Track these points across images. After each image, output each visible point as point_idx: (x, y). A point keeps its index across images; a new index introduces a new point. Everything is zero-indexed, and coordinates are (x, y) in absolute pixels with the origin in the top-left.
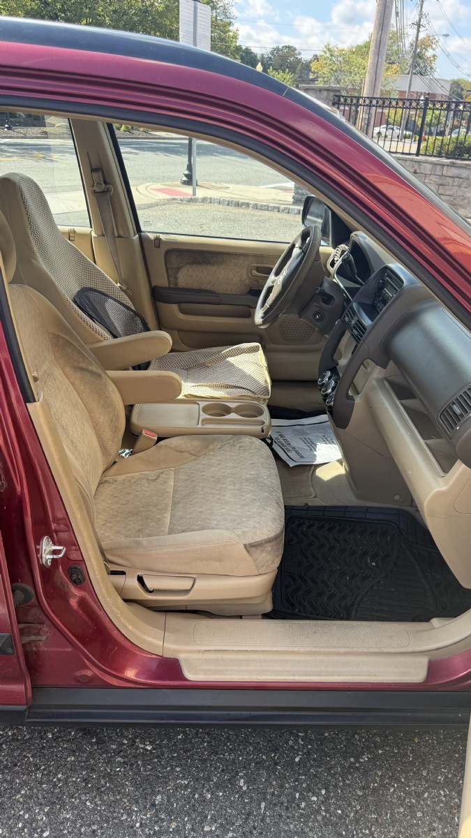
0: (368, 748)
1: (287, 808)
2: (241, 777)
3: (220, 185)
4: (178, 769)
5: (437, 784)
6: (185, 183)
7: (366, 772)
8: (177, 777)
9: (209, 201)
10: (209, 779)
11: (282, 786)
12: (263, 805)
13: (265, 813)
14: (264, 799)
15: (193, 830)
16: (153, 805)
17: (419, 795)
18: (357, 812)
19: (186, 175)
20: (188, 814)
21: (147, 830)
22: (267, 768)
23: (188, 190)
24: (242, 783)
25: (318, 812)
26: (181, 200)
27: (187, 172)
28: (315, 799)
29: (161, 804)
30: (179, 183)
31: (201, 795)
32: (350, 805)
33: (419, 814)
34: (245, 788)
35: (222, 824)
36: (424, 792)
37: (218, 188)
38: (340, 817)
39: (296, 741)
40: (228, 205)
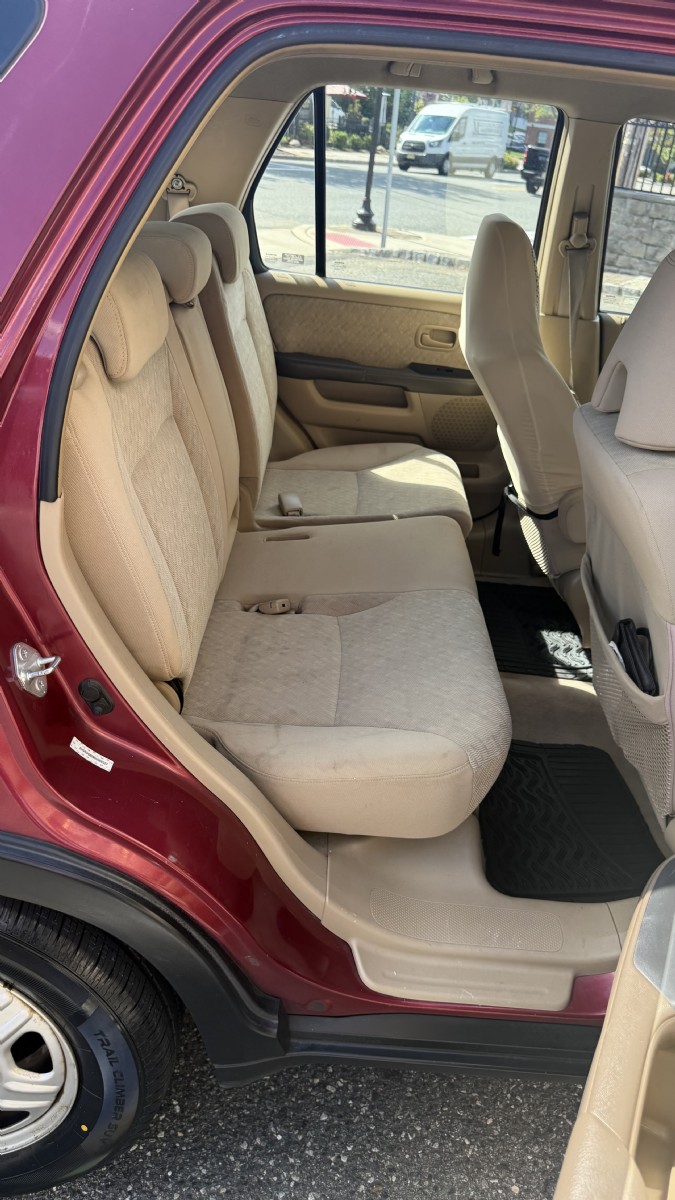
3: (407, 234)
6: (358, 227)
9: (408, 256)
19: (360, 216)
23: (372, 240)
26: (366, 253)
27: (362, 211)
30: (350, 227)
37: (407, 237)
40: (438, 263)
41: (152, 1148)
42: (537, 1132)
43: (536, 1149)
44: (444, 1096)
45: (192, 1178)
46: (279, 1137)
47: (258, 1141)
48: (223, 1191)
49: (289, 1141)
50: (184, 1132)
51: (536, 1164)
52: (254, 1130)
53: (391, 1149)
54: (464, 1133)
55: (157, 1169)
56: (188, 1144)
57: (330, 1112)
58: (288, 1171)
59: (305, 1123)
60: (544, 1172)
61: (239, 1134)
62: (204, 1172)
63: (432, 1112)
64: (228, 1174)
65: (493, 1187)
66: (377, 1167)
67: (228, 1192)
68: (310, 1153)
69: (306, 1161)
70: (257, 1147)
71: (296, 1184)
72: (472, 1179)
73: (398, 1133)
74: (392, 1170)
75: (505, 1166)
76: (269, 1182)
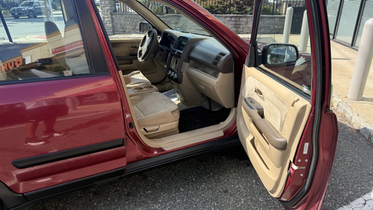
0: (211, 172)
1: (197, 190)
2: (181, 188)
4: (162, 193)
5: (231, 173)
7: (213, 176)
8: (163, 195)
10: (172, 192)
11: (193, 186)
12: (190, 192)
13: (192, 193)
14: (190, 190)
15: (174, 203)
16: (159, 202)
17: (228, 176)
18: (215, 185)
20: (170, 201)
21: (161, 208)
22: (187, 184)
24: (182, 189)
25: (205, 188)
28: (203, 186)
29: (162, 201)
31: (172, 196)
32: (212, 184)
33: (230, 180)
34: (183, 190)
35: (181, 199)
36: (229, 176)
38: (211, 187)
39: (192, 177)
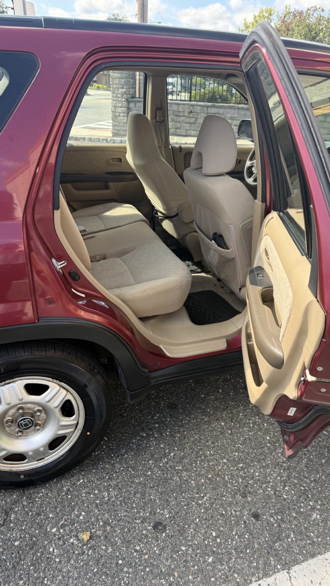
41: (103, 451)
42: (224, 409)
43: (225, 413)
44: (192, 409)
45: (121, 454)
46: (144, 435)
47: (138, 438)
48: (133, 453)
49: (148, 435)
50: (112, 444)
51: (226, 416)
52: (135, 436)
53: (182, 426)
54: (202, 416)
55: (108, 456)
56: (115, 446)
57: (158, 423)
58: (151, 442)
59: (151, 429)
60: (230, 417)
61: (131, 438)
62: (124, 451)
63: (190, 413)
64: (132, 450)
65: (216, 425)
66: (179, 432)
67: (134, 453)
68: (157, 435)
69: (156, 438)
70: (138, 440)
71: (156, 444)
72: (209, 426)
73: (182, 422)
74: (184, 431)
75: (218, 419)
76: (147, 447)
